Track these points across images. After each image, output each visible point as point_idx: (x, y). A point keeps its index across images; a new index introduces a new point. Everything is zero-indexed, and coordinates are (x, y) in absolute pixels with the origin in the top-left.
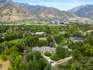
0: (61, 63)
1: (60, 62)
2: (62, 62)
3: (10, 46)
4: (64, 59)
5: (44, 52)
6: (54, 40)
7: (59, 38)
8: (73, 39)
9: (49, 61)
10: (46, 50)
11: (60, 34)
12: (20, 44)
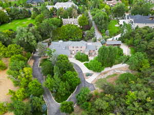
0: (106, 76)
1: (105, 73)
2: (108, 74)
3: (5, 40)
4: (111, 66)
5: (73, 52)
6: (93, 22)
7: (105, 19)
8: (132, 20)
9: (83, 72)
10: (77, 49)
11: (106, 9)
12: (26, 39)
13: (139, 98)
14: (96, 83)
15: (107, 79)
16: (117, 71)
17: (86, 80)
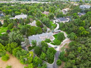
5: (42, 39)
8: (59, 20)
13: (83, 49)
14: (61, 50)
15: (64, 47)
16: (66, 43)
17: (56, 50)
